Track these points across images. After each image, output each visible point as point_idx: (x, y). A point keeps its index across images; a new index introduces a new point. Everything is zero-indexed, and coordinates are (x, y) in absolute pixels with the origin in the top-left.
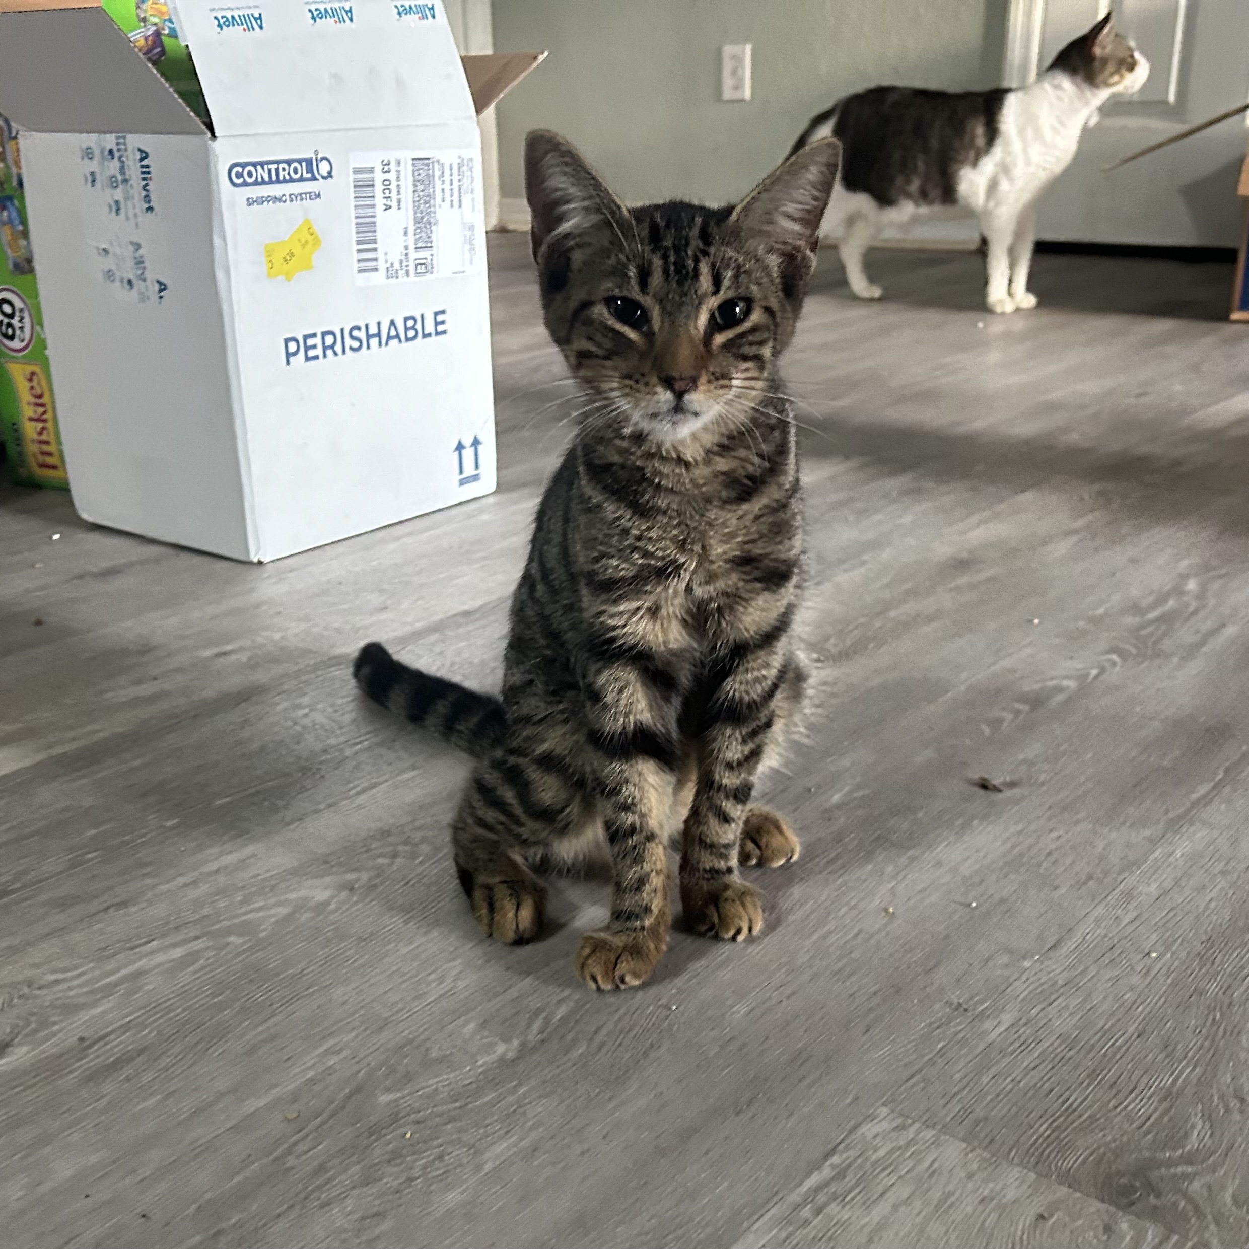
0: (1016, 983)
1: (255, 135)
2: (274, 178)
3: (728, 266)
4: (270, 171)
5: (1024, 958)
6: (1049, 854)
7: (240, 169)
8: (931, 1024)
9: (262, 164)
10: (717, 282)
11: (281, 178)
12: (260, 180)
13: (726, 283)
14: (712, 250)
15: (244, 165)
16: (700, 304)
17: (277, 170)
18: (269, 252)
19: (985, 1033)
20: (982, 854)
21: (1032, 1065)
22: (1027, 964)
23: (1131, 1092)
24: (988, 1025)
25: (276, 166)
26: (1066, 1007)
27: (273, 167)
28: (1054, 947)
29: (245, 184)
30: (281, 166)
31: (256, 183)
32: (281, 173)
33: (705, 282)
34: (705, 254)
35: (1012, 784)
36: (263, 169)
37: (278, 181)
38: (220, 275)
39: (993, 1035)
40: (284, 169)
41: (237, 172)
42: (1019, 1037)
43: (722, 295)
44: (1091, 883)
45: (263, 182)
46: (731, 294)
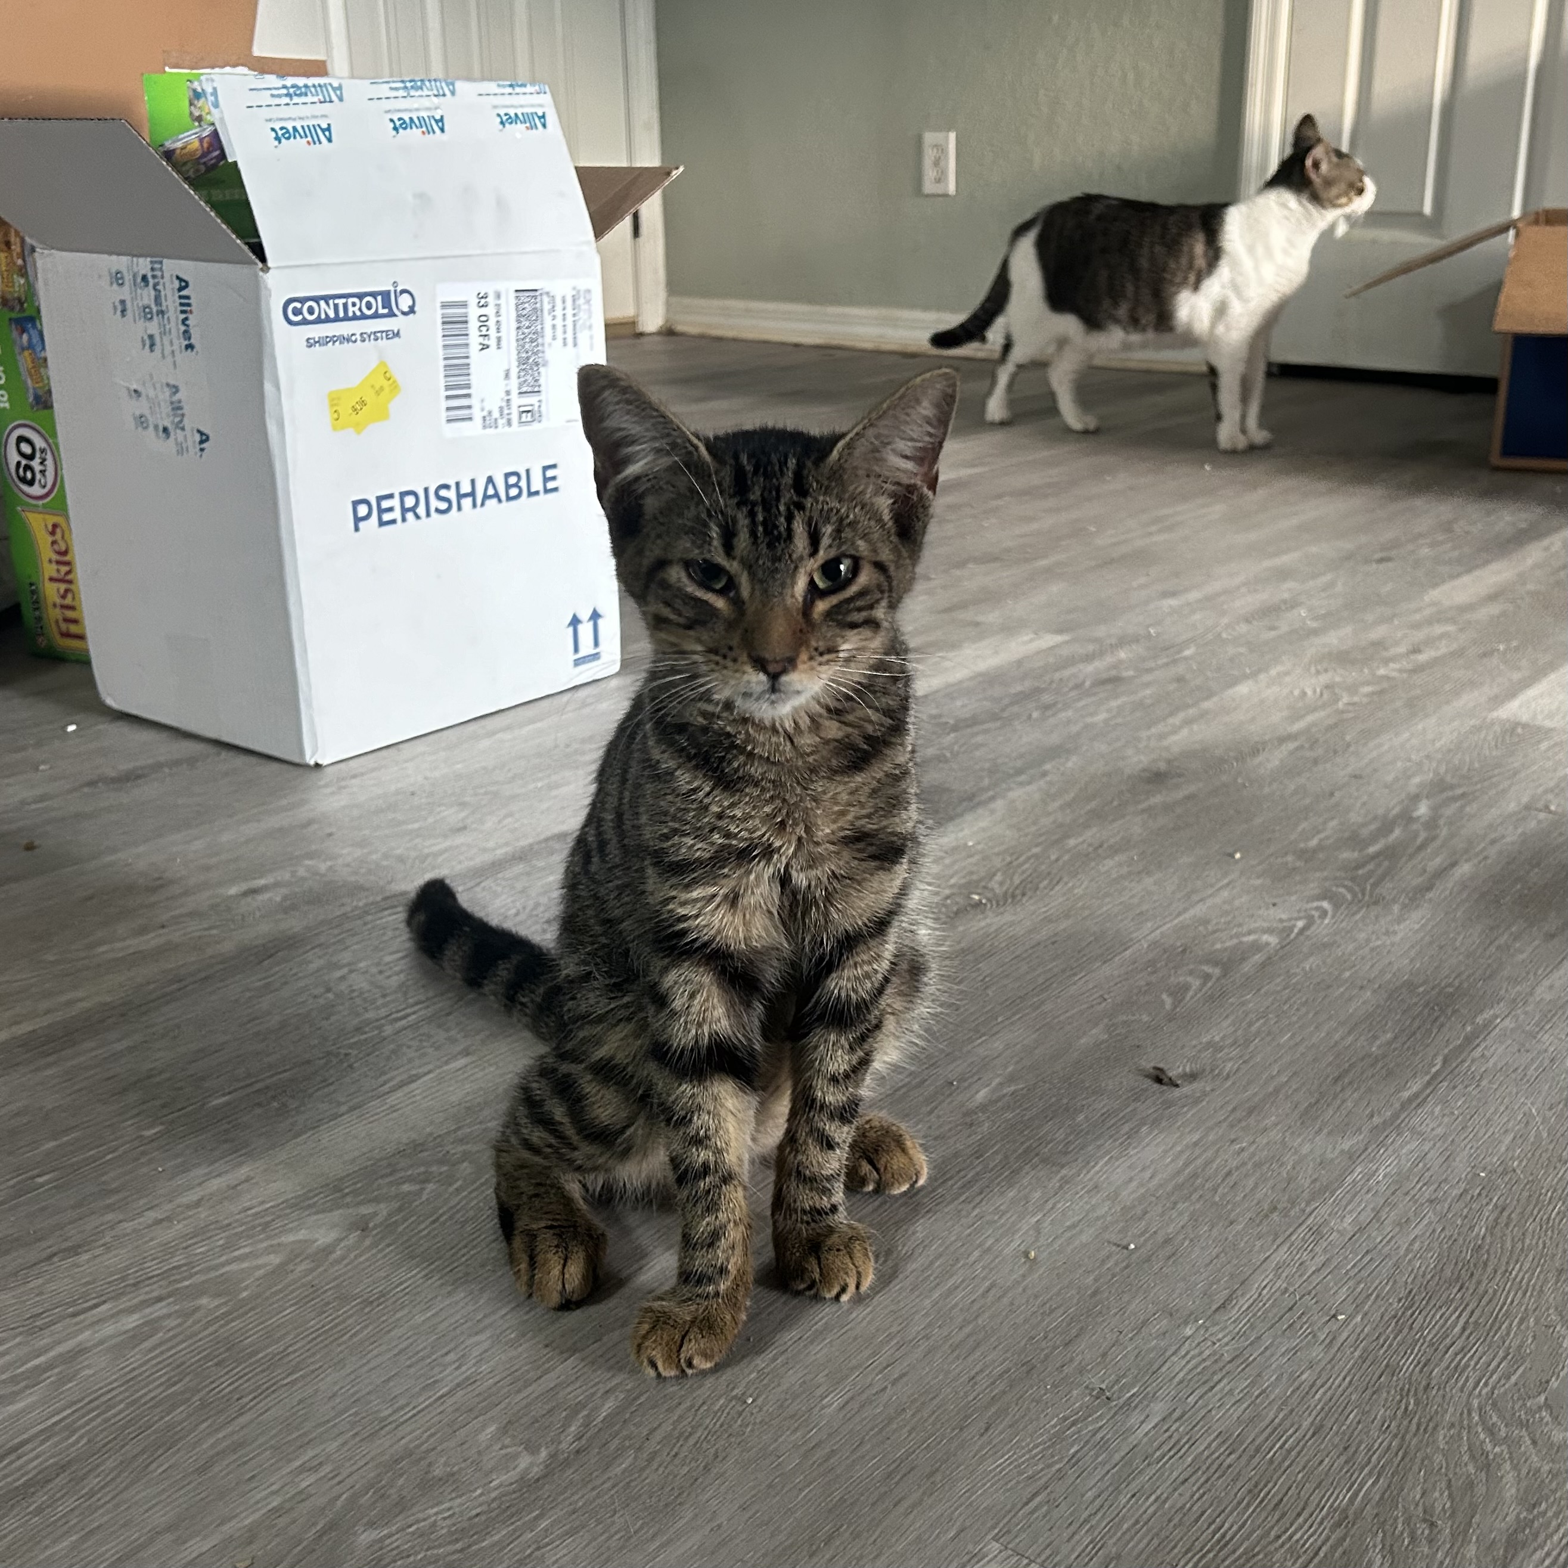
0: (1175, 1359)
1: (318, 265)
2: (341, 314)
3: (827, 520)
4: (336, 306)
5: (1186, 1323)
6: (1229, 1174)
7: (298, 305)
8: (1065, 1419)
9: (326, 299)
10: (814, 540)
11: (350, 314)
12: (323, 316)
13: (825, 541)
14: (808, 502)
15: (303, 300)
16: (796, 568)
17: (345, 305)
18: (334, 400)
19: (1131, 1431)
20: (1147, 1174)
21: (1182, 1478)
22: (1188, 1331)
23: (1299, 1515)
24: (1135, 1419)
25: (344, 300)
26: (1231, 1392)
27: (340, 302)
28: (1223, 1306)
29: (304, 322)
30: (350, 300)
31: (318, 321)
32: (351, 309)
33: (801, 543)
34: (800, 507)
35: (1193, 1077)
36: (328, 304)
37: (346, 318)
38: (272, 428)
39: (1140, 1433)
40: (354, 305)
41: (295, 308)
42: (1170, 1437)
43: (822, 555)
44: (1275, 1216)
45: (328, 320)
46: (833, 553)
